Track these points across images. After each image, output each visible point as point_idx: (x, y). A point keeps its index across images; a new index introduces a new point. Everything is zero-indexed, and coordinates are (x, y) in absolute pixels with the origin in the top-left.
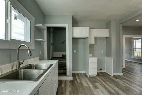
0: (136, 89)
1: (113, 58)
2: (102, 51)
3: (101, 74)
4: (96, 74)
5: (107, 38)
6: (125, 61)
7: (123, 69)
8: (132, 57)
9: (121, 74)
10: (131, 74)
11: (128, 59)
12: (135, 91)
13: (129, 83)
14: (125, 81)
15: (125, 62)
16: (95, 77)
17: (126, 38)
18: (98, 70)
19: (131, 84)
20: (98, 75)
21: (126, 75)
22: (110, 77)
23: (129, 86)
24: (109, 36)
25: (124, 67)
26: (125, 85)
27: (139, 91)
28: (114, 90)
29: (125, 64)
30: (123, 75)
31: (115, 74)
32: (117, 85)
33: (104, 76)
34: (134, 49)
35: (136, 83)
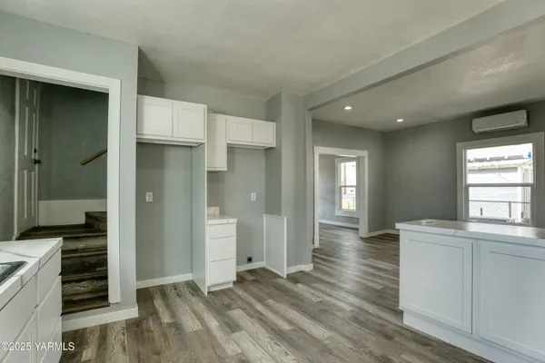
0: (342, 304)
1: (285, 218)
2: (253, 196)
3: (250, 278)
4: (234, 278)
5: (268, 150)
6: (319, 223)
7: (315, 250)
8: (338, 213)
9: (309, 267)
10: (333, 262)
11: (326, 219)
12: (341, 310)
13: (328, 290)
14: (319, 286)
15: (320, 228)
16: (230, 289)
17: (321, 156)
18: (238, 263)
19: (332, 292)
20: (241, 279)
21: (320, 266)
22: (280, 281)
23: (328, 298)
24: (274, 146)
25: (317, 245)
26: (319, 300)
28: (290, 322)
29: (320, 236)
30: (314, 267)
31: (294, 269)
32: (298, 303)
33: (260, 283)
34: (341, 187)
35: (344, 286)
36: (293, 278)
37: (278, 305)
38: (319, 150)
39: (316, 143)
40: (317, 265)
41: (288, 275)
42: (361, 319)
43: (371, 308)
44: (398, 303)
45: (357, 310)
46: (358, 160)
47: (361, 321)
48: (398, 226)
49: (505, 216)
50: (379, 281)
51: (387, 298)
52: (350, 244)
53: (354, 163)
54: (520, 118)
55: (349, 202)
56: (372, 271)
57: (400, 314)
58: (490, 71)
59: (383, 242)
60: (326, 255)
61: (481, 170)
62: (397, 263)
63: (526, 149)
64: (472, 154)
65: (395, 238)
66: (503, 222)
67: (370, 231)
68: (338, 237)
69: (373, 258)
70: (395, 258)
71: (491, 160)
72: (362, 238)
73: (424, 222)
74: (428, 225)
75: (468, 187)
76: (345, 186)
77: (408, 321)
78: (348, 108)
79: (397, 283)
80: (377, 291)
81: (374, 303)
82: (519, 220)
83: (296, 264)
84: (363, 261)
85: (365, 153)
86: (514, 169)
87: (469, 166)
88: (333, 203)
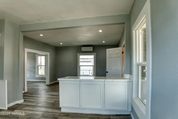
1: (6, 81)
6: (27, 81)
7: (24, 93)
8: (37, 76)
9: (21, 101)
10: (34, 96)
12: (37, 115)
13: (31, 109)
14: (27, 108)
15: (27, 83)
17: (28, 53)
19: (34, 109)
23: (31, 112)
25: (26, 91)
26: (26, 114)
27: (41, 113)
29: (27, 86)
30: (24, 101)
34: (38, 66)
35: (39, 105)
36: (11, 109)
38: (27, 50)
39: (25, 47)
40: (26, 99)
41: (8, 108)
42: (46, 115)
43: (50, 110)
44: (59, 105)
45: (44, 113)
46: (46, 56)
47: (46, 117)
48: (59, 79)
49: (88, 74)
50: (54, 99)
51: (55, 105)
52: (42, 88)
53: (44, 57)
54: (91, 49)
55: (42, 72)
56: (50, 96)
57: (60, 109)
58: (85, 35)
59: (54, 86)
60: (31, 94)
61: (84, 62)
62: (59, 92)
63: (92, 57)
64: (81, 57)
65: (58, 83)
66: (88, 76)
67: (50, 82)
68: (36, 86)
69: (51, 92)
70: (58, 91)
71: (86, 59)
72: (47, 85)
73: (67, 77)
74: (68, 78)
75: (80, 66)
76: (41, 66)
77: (63, 110)
78: (41, 35)
79: (59, 98)
80: (52, 103)
81: (51, 108)
82: (91, 75)
84: (48, 94)
85: (48, 54)
86: (90, 62)
87: (81, 60)
88: (34, 72)
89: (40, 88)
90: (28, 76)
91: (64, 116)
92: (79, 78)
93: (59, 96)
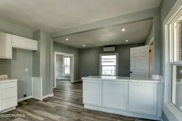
0: (64, 106)
1: (42, 78)
2: (27, 70)
3: (25, 103)
4: (17, 105)
5: (34, 51)
6: (56, 79)
7: (54, 89)
8: (63, 75)
9: (52, 95)
10: (61, 92)
12: (64, 108)
13: (59, 102)
14: (56, 101)
15: (56, 81)
16: (14, 110)
18: (18, 98)
20: (20, 105)
21: (57, 94)
22: (39, 102)
23: (59, 105)
24: (37, 50)
25: (55, 87)
26: (56, 106)
27: (67, 107)
28: (44, 117)
29: (56, 83)
30: (54, 95)
32: (47, 109)
33: (30, 104)
34: (64, 66)
35: (65, 99)
36: (45, 100)
37: (39, 111)
38: (56, 53)
39: (54, 50)
40: (55, 94)
41: (43, 99)
42: (71, 109)
43: (75, 105)
44: (82, 102)
45: (70, 107)
46: (71, 57)
47: (71, 110)
48: (82, 78)
50: (77, 96)
51: (79, 101)
52: (68, 85)
53: (69, 58)
54: (113, 49)
55: (67, 71)
56: (75, 93)
57: (83, 105)
58: (107, 35)
59: (78, 84)
60: (59, 90)
61: (106, 62)
62: (82, 90)
63: (115, 57)
64: (103, 57)
65: (81, 82)
66: (110, 75)
67: (74, 81)
68: (63, 83)
69: (75, 89)
70: (81, 88)
71: (108, 59)
72: (72, 83)
73: (90, 77)
74: (91, 77)
75: (102, 66)
76: (66, 66)
77: (86, 107)
78: (67, 39)
79: (82, 95)
80: (77, 99)
81: (75, 103)
82: (113, 75)
83: (46, 95)
84: (73, 90)
85: (73, 55)
86: (113, 62)
87: (102, 60)
88: (62, 72)
89: (66, 85)
90: (57, 75)
91: (87, 112)
92: (101, 78)
93: (82, 93)
